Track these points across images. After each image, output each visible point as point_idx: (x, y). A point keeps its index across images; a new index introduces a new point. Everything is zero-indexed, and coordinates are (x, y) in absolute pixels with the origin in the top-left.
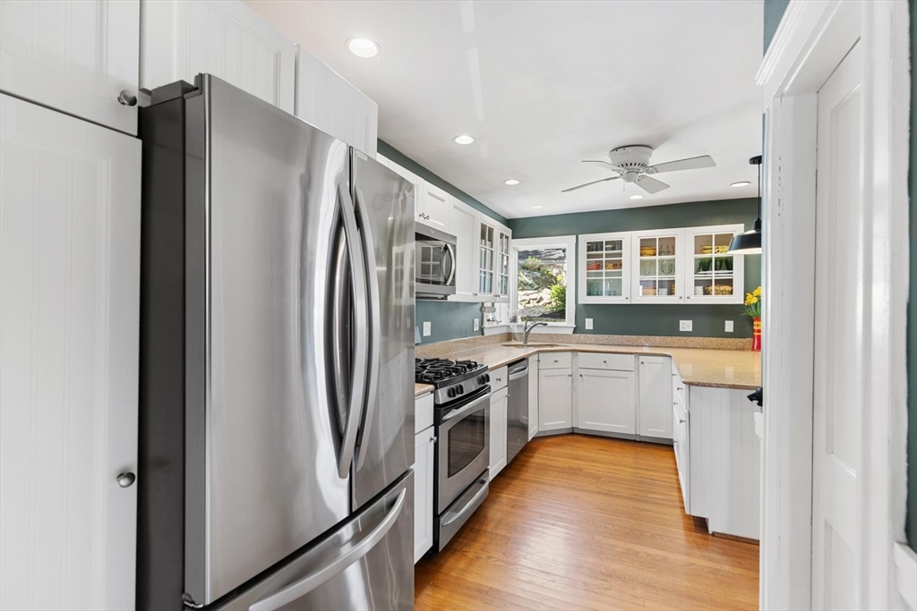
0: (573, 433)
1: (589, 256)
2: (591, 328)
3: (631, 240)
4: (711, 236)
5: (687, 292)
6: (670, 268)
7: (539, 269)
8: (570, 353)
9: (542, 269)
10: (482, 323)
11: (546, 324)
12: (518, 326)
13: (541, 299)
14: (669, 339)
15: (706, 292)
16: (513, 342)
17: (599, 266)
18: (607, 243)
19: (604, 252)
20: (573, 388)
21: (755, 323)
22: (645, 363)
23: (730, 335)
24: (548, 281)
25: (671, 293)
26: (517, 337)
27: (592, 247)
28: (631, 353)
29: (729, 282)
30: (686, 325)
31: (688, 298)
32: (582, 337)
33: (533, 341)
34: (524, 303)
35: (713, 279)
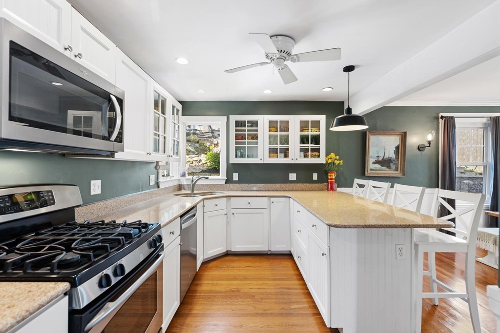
0: (228, 254)
1: (236, 131)
2: (237, 179)
3: (263, 120)
4: (309, 121)
5: (295, 156)
6: (285, 140)
7: (198, 142)
8: (226, 199)
9: (200, 142)
10: (158, 178)
11: (207, 178)
12: (186, 179)
13: (200, 161)
14: (283, 185)
15: (306, 156)
16: (183, 192)
17: (243, 137)
18: (249, 122)
19: (246, 128)
20: (228, 223)
21: (329, 174)
22: (274, 202)
23: (315, 182)
24: (204, 150)
25: (286, 156)
26: (186, 187)
27: (239, 124)
28: (265, 196)
29: (318, 150)
30: (293, 176)
31: (297, 159)
32: (231, 185)
33: (198, 190)
34: (189, 163)
35: (310, 148)
